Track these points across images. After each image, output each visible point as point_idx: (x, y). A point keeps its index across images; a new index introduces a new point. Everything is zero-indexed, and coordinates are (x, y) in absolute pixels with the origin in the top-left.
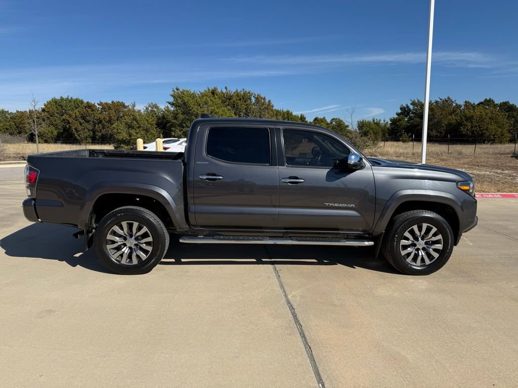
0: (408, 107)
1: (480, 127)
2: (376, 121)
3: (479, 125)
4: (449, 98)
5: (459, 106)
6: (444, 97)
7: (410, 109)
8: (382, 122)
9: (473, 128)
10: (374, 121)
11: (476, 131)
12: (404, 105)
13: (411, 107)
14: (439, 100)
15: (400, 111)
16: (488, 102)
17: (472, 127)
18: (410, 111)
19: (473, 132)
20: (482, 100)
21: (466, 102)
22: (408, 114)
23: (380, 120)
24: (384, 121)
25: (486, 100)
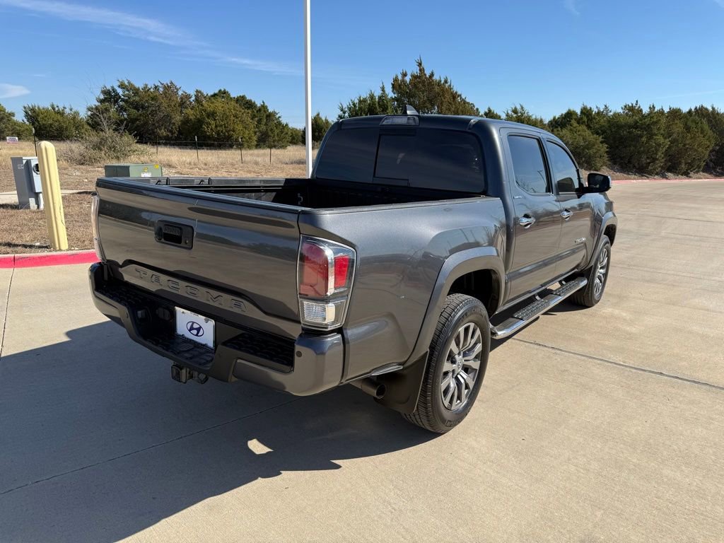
0: (114, 90)
1: (225, 127)
2: (57, 109)
3: (224, 124)
4: (171, 83)
5: (188, 97)
6: (166, 81)
7: (117, 94)
8: (67, 111)
9: (218, 128)
10: (54, 109)
11: (222, 132)
12: (109, 87)
13: (120, 91)
14: (159, 84)
15: (102, 97)
16: (223, 94)
17: (216, 126)
18: (120, 97)
19: (218, 133)
20: (217, 92)
21: (197, 91)
22: (116, 102)
23: (64, 108)
24: (71, 110)
25: (220, 91)
